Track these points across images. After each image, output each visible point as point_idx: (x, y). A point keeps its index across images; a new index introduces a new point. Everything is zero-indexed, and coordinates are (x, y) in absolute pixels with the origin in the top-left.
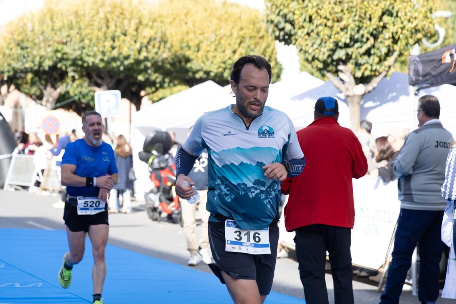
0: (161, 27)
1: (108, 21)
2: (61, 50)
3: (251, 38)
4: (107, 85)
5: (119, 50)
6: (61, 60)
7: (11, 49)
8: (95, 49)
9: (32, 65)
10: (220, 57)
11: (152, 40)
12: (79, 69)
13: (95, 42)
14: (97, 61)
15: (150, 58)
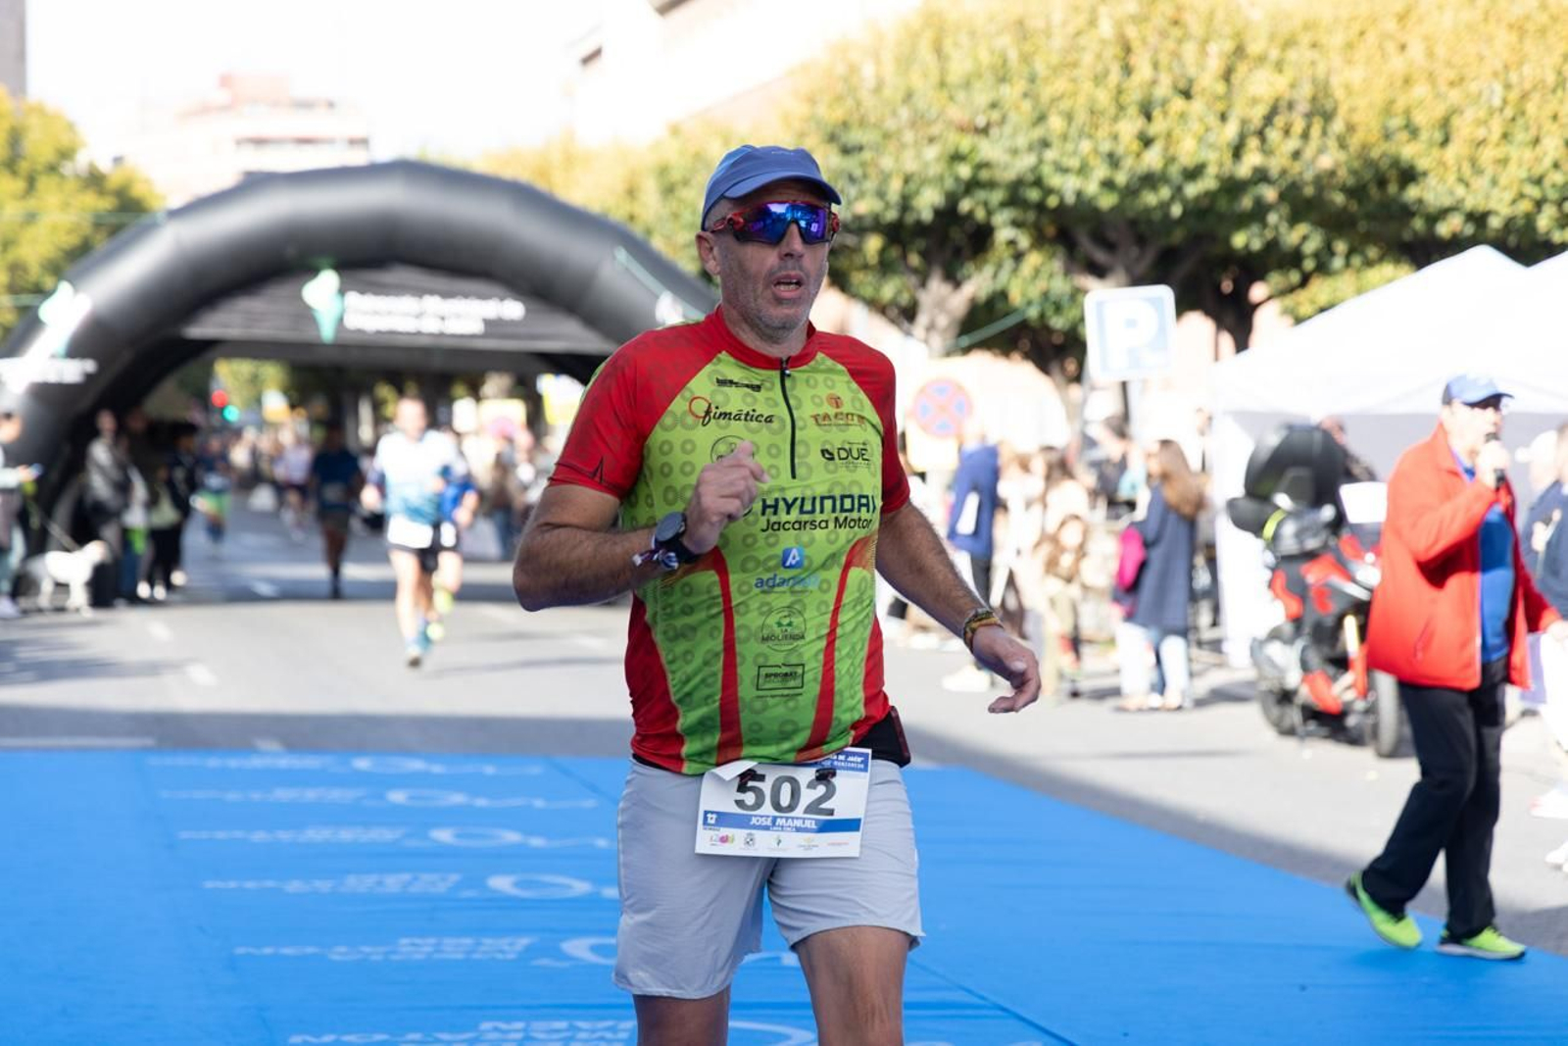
0: (1313, 63)
1: (1128, 50)
2: (971, 151)
4: (1128, 270)
5: (1166, 149)
6: (972, 186)
8: (1086, 146)
9: (878, 206)
10: (1521, 162)
11: (1279, 110)
12: (1031, 216)
13: (1084, 124)
14: (1092, 188)
15: (1274, 172)
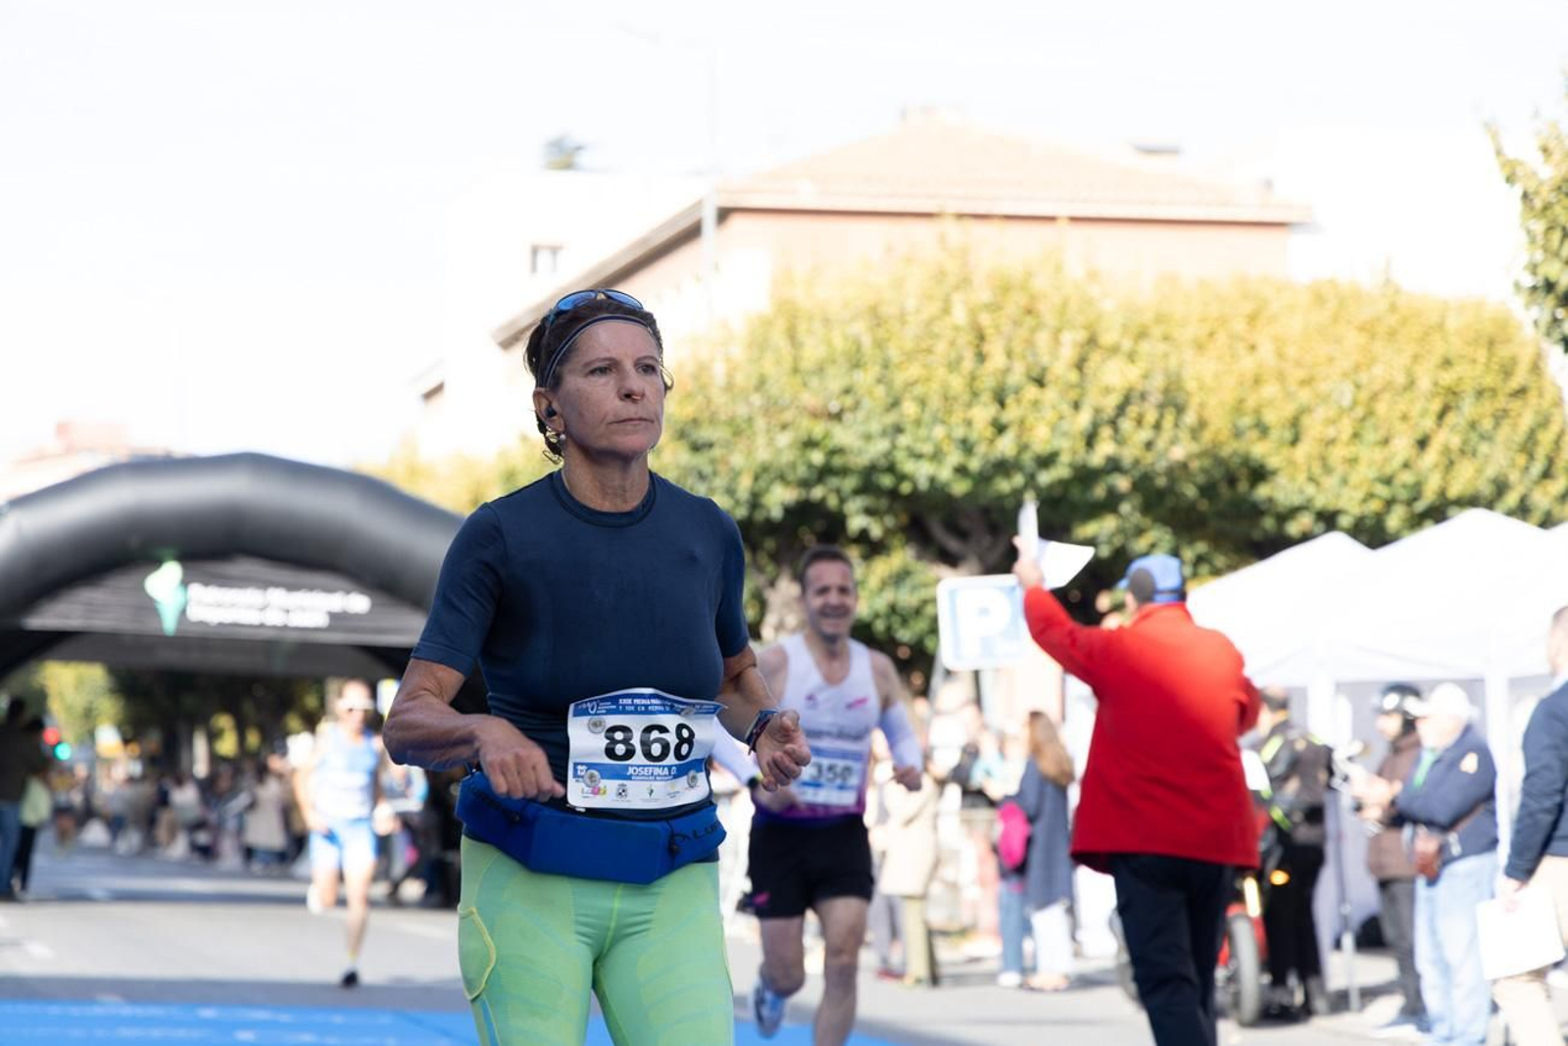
0: (1166, 355)
1: (981, 337)
2: (824, 438)
3: (1480, 394)
4: (981, 559)
5: (1019, 436)
6: (824, 473)
8: (939, 432)
10: (1371, 461)
11: (1133, 400)
12: (884, 503)
13: (938, 410)
14: (945, 474)
15: (1127, 462)
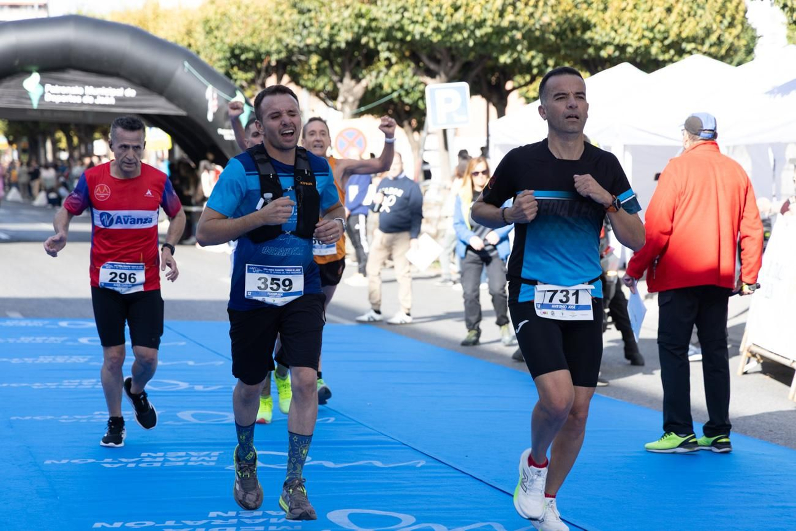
2: (367, 13)
4: (447, 74)
5: (466, 11)
6: (367, 30)
7: (282, 14)
8: (426, 10)
9: (318, 40)
10: (644, 19)
12: (397, 46)
14: (429, 31)
15: (520, 25)
